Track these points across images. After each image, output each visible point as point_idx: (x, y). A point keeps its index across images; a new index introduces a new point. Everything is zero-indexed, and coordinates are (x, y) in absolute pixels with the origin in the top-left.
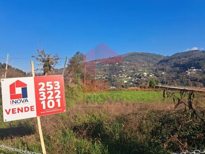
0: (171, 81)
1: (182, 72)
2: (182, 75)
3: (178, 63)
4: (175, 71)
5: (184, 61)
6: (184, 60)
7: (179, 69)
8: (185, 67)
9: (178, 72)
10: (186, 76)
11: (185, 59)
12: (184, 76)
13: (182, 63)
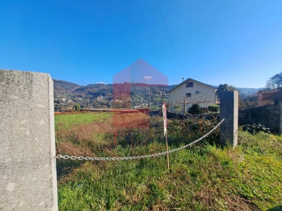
0: (86, 105)
1: (94, 98)
2: (94, 100)
3: (92, 92)
4: (89, 98)
6: (95, 90)
7: (92, 97)
8: (96, 95)
9: (91, 99)
10: (97, 101)
11: (96, 89)
12: (96, 101)
13: (94, 92)
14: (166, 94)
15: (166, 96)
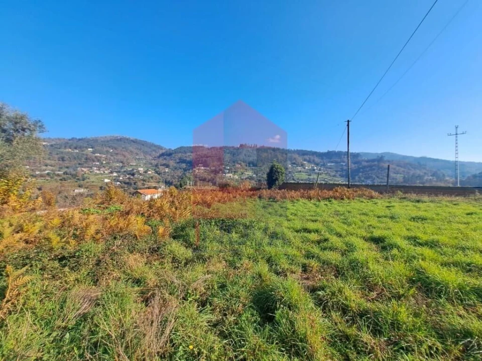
0: (177, 180)
1: (189, 170)
2: (189, 173)
3: (185, 158)
4: (181, 168)
5: (191, 157)
6: (190, 155)
7: (185, 166)
8: (192, 164)
9: (185, 170)
11: (192, 154)
12: (192, 174)
13: (188, 159)
14: (315, 168)
15: (316, 171)
